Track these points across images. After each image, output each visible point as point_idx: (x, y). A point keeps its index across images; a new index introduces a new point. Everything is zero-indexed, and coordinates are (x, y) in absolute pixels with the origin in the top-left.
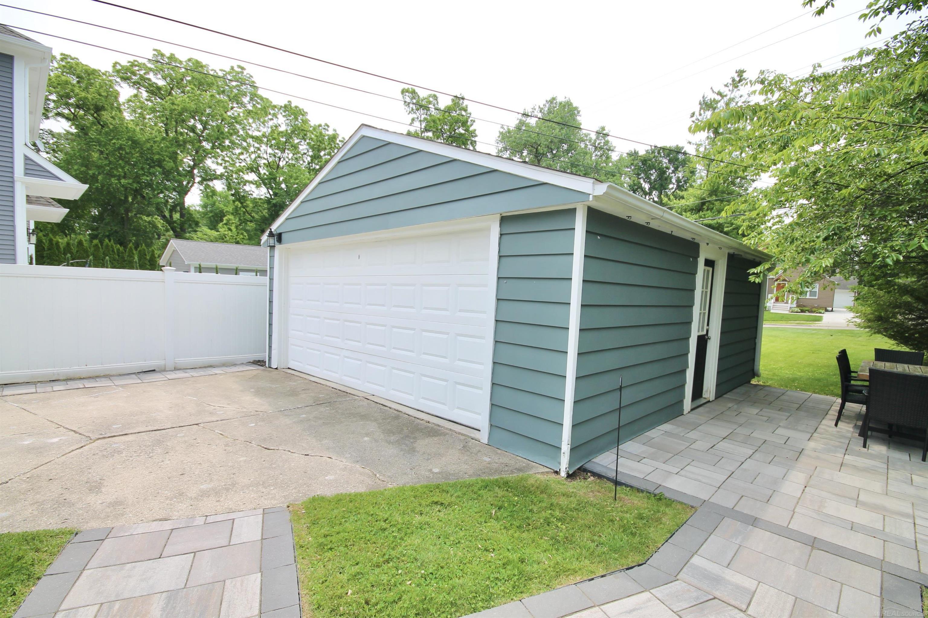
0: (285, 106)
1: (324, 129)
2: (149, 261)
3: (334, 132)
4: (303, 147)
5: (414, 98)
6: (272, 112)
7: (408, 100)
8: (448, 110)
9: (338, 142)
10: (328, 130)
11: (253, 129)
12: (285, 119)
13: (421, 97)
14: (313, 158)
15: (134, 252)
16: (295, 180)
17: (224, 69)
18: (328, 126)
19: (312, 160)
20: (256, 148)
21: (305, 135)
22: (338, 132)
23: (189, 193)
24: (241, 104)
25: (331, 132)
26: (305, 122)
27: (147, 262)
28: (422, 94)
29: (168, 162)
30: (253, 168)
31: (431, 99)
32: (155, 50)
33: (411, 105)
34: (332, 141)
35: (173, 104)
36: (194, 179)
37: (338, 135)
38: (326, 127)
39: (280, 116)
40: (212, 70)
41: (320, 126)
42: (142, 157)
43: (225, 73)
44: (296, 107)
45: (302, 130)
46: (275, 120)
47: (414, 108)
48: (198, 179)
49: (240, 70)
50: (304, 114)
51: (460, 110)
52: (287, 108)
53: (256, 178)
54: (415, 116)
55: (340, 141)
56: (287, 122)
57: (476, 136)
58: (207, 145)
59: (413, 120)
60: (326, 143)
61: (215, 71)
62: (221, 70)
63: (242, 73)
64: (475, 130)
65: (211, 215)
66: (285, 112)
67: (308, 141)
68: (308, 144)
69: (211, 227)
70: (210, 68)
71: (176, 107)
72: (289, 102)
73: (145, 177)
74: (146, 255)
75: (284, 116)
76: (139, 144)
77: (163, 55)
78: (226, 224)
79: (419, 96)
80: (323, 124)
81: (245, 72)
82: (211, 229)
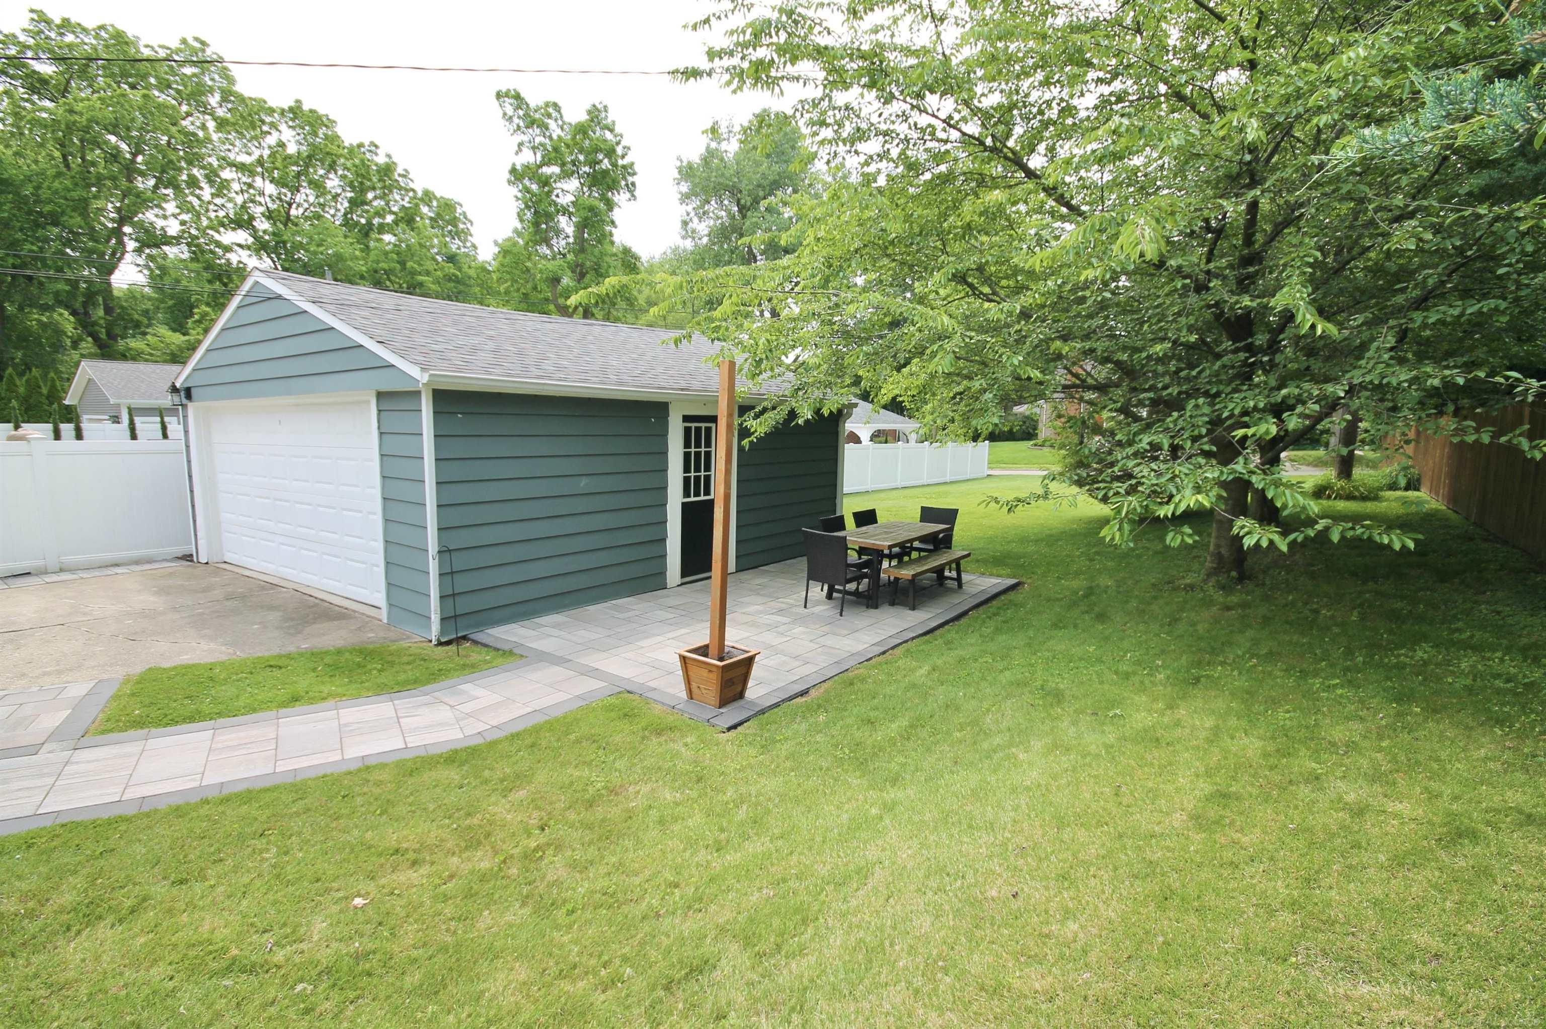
0: (291, 109)
1: (370, 151)
2: (48, 398)
3: (387, 160)
4: (333, 183)
5: (518, 107)
6: (268, 119)
7: (510, 111)
8: (581, 130)
9: (396, 177)
10: (376, 154)
11: (237, 150)
12: (294, 133)
13: (532, 105)
14: (355, 203)
15: (18, 383)
16: (319, 245)
17: (167, 45)
18: (377, 147)
19: (351, 208)
20: (245, 183)
21: (334, 162)
22: (395, 159)
23: (117, 272)
24: (206, 110)
25: (381, 159)
26: (334, 139)
27: (44, 400)
28: (534, 99)
29: (71, 217)
30: (243, 222)
31: (551, 110)
32: (32, 11)
33: (516, 120)
34: (386, 175)
35: (71, 111)
36: (124, 247)
37: (393, 163)
38: (373, 148)
39: (283, 127)
40: (147, 46)
41: (361, 145)
42: (20, 209)
43: (168, 52)
44: (311, 111)
45: (328, 153)
46: (275, 134)
47: (522, 124)
48: (131, 245)
49: (197, 45)
50: (330, 123)
51: (602, 129)
52: (295, 112)
53: (251, 240)
54: (525, 138)
55: (399, 175)
56: (297, 138)
57: (634, 174)
58: (145, 184)
59: (521, 144)
60: (375, 179)
61: (152, 48)
62: (160, 46)
63: (204, 51)
64: (632, 164)
65: (171, 303)
66: (292, 120)
67: (340, 172)
68: (343, 177)
69: (173, 325)
70: (142, 43)
71: (77, 118)
72: (298, 101)
73: (28, 246)
74: (40, 387)
75: (290, 127)
76: (11, 184)
77: (48, 22)
78: (199, 322)
79: (528, 105)
80: (367, 143)
81: (209, 52)
82: (174, 330)
